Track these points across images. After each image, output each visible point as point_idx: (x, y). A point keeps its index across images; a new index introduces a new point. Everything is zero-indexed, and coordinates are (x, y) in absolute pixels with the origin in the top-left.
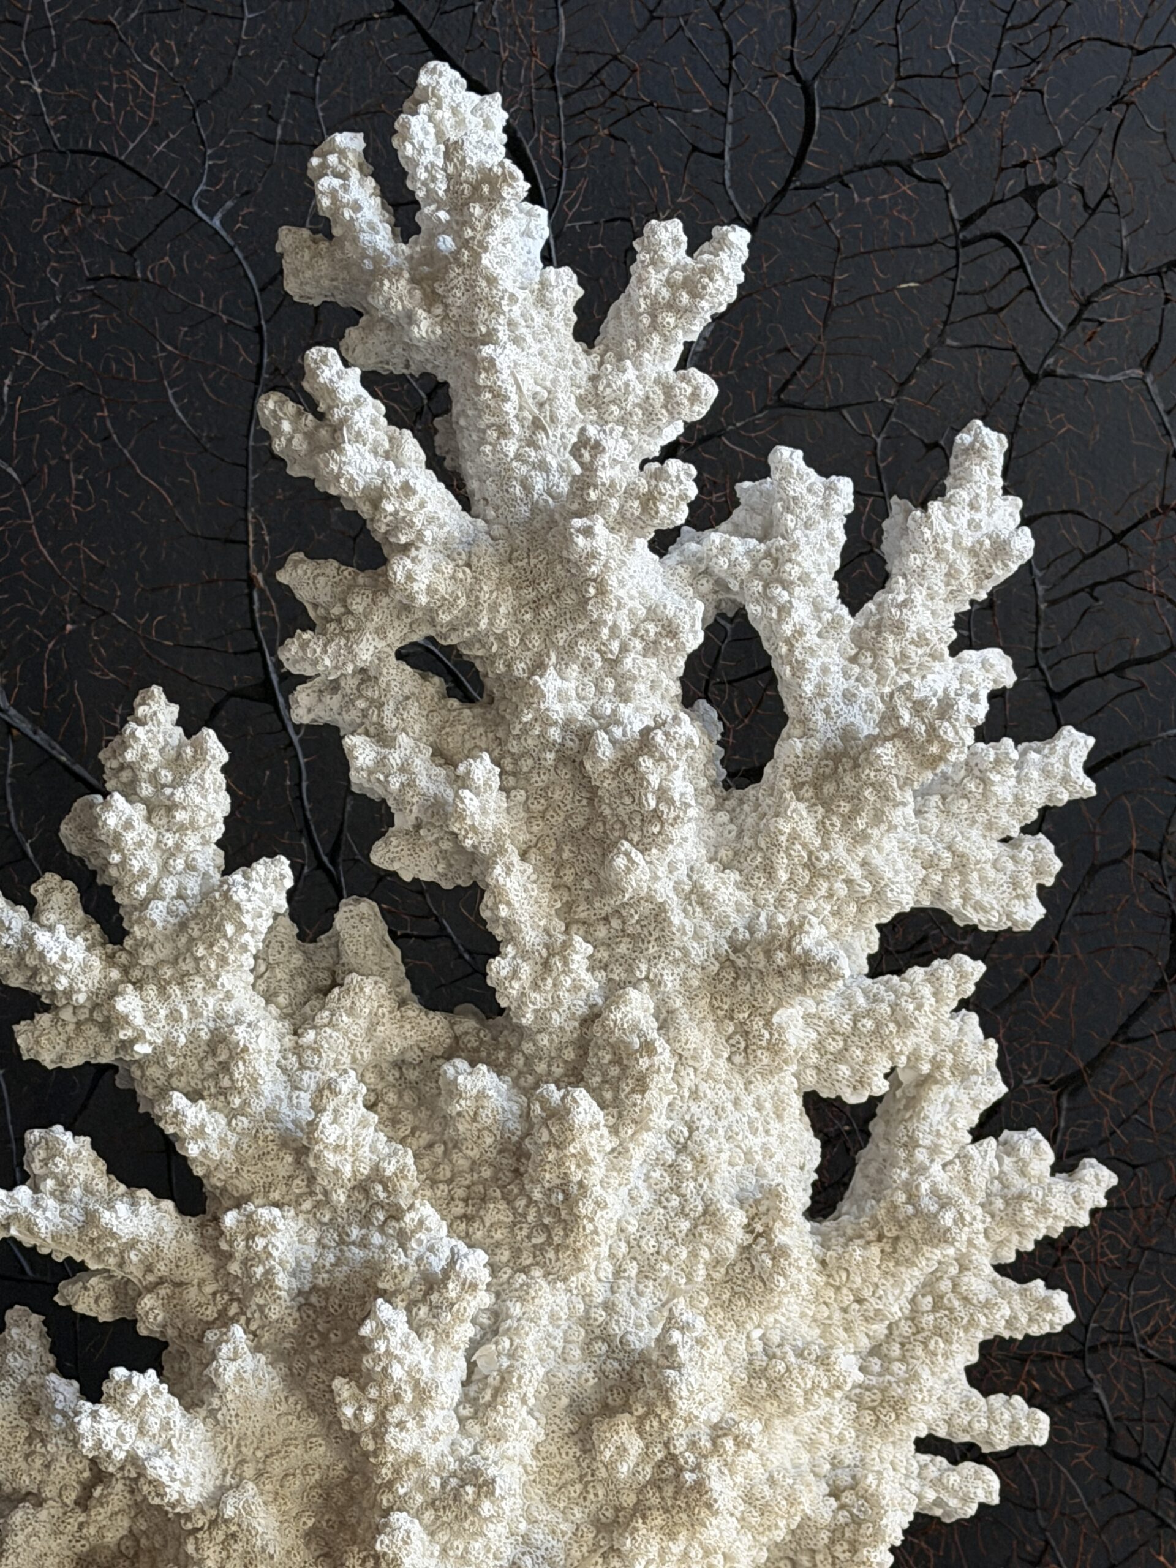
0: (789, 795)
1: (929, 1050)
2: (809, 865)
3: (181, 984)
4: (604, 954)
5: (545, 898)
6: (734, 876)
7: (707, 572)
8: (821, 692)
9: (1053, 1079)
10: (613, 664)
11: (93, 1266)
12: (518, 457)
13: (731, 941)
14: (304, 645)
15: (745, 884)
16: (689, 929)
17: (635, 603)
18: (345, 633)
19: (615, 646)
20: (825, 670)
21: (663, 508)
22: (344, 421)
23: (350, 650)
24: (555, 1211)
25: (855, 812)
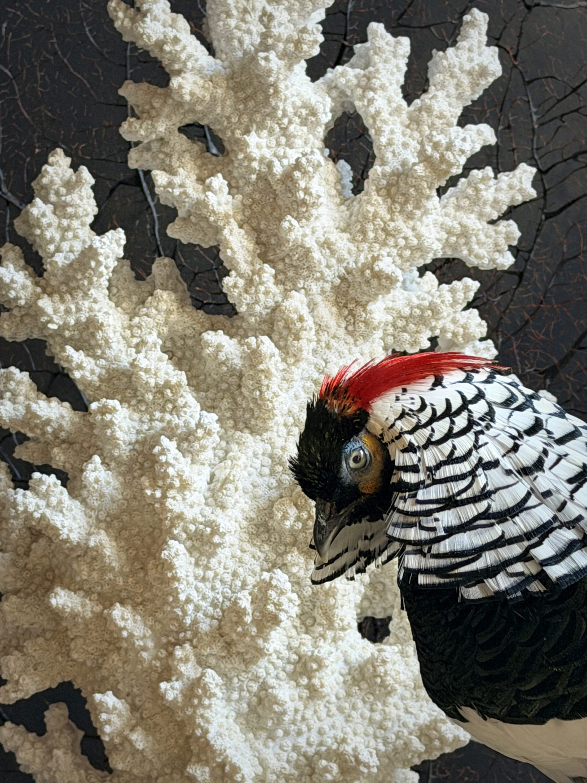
0: (374, 193)
1: (451, 327)
2: (384, 230)
3: (71, 294)
4: (281, 277)
5: (251, 246)
6: (346, 236)
7: (336, 87)
8: (390, 143)
9: (542, 370)
10: (284, 130)
11: (30, 435)
12: (237, 27)
13: (346, 268)
14: (130, 125)
15: (353, 240)
16: (324, 263)
17: (295, 99)
18: (151, 118)
19: (286, 121)
20: (392, 132)
21: (305, 47)
22: (148, 11)
23: (153, 126)
24: (255, 400)
25: (406, 202)
